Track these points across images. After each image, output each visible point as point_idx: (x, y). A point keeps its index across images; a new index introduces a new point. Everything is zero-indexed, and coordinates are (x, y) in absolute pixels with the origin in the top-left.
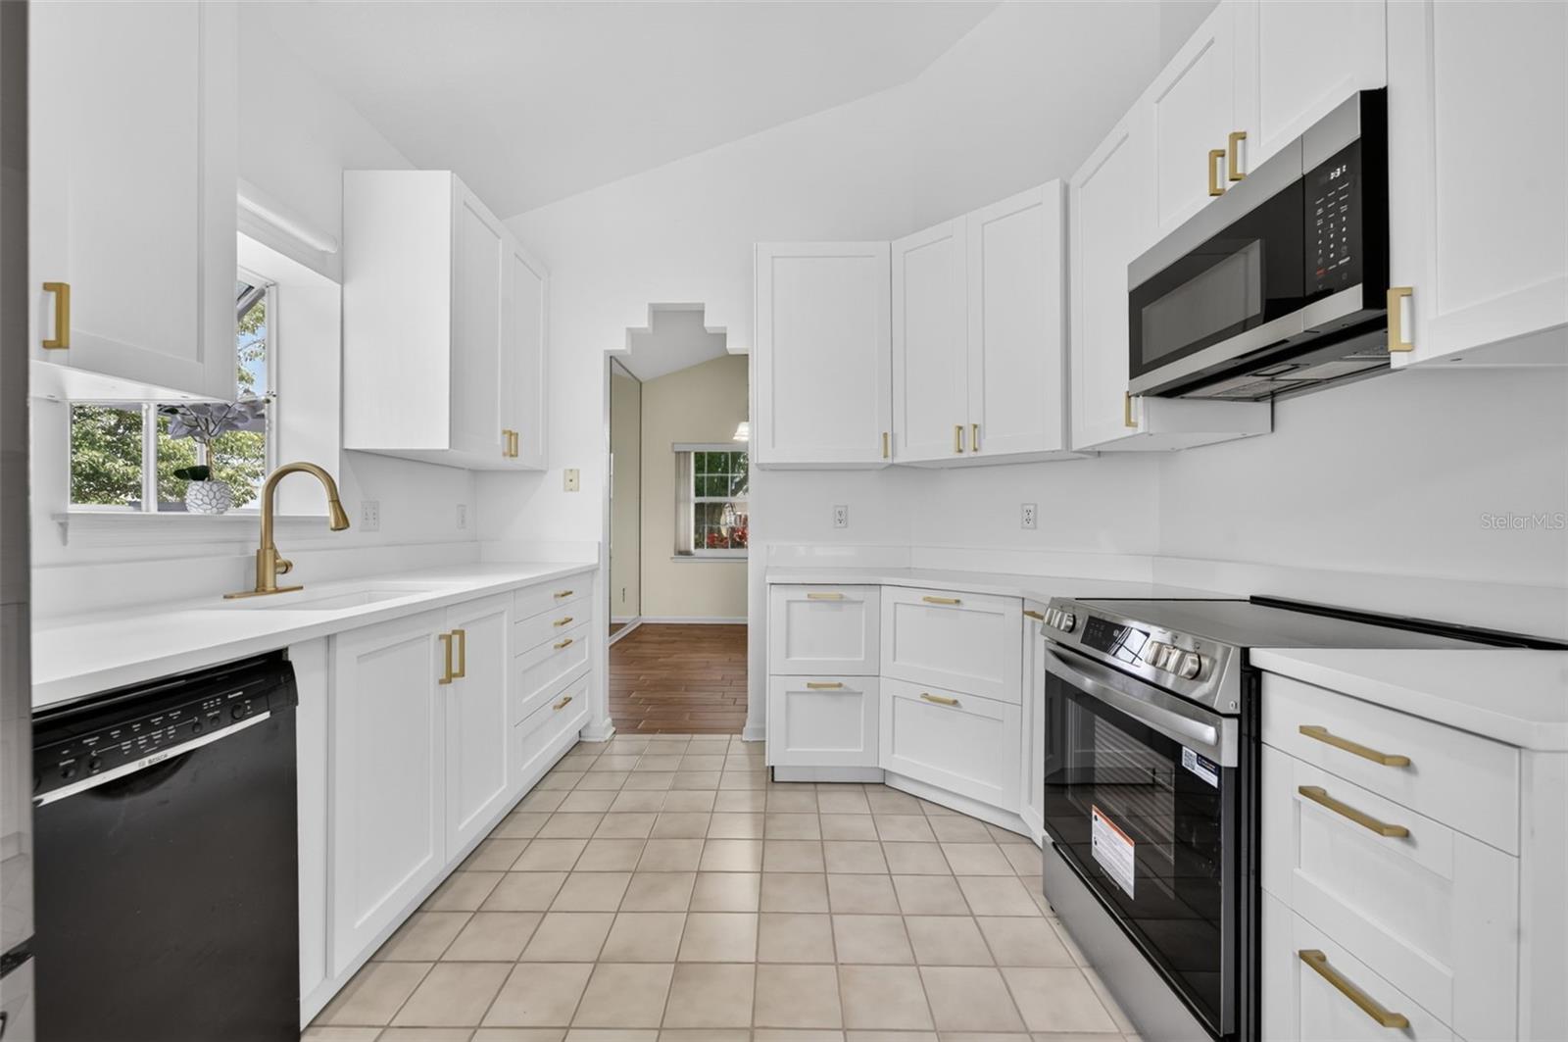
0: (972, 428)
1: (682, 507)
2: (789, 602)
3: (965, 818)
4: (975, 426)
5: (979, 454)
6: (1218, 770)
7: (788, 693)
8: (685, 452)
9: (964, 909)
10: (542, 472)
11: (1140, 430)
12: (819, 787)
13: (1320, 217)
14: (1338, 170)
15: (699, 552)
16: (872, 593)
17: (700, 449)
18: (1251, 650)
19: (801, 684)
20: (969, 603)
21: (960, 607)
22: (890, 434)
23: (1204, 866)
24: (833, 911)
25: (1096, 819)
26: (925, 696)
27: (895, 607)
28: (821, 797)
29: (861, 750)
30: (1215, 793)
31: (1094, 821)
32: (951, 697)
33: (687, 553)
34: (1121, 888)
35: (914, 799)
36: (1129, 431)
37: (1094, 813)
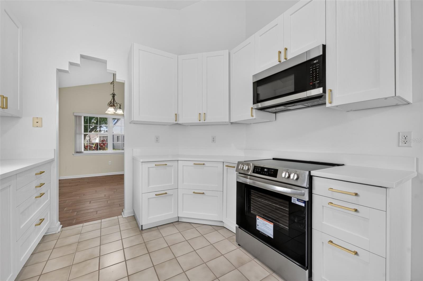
0: (204, 114)
1: (78, 136)
2: (149, 168)
3: (205, 226)
4: (205, 114)
5: (205, 121)
6: (305, 202)
7: (148, 198)
8: (79, 116)
9: (219, 254)
10: (19, 118)
11: (254, 117)
12: (159, 228)
13: (311, 71)
14: (316, 61)
15: (86, 152)
16: (176, 163)
17: (86, 115)
18: (311, 171)
19: (153, 195)
20: (207, 164)
21: (205, 166)
22: (177, 114)
23: (299, 226)
24: (184, 271)
25: (258, 219)
26: (194, 193)
27: (183, 167)
28: (161, 231)
29: (173, 212)
30: (304, 208)
31: (257, 220)
32: (202, 192)
33: (81, 152)
34: (268, 236)
35: (189, 223)
36: (251, 118)
37: (257, 218)
